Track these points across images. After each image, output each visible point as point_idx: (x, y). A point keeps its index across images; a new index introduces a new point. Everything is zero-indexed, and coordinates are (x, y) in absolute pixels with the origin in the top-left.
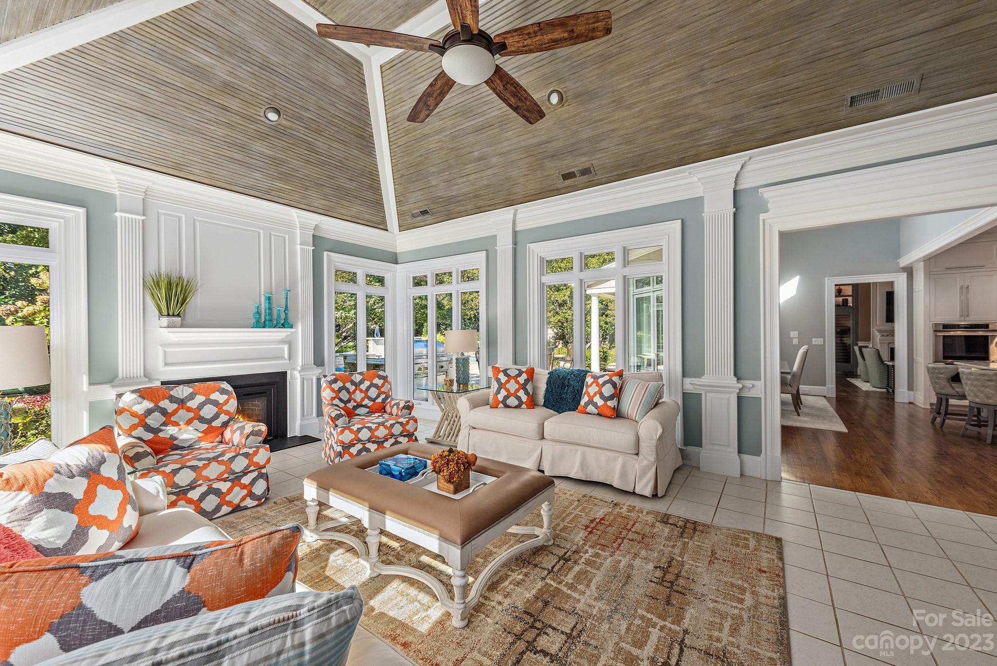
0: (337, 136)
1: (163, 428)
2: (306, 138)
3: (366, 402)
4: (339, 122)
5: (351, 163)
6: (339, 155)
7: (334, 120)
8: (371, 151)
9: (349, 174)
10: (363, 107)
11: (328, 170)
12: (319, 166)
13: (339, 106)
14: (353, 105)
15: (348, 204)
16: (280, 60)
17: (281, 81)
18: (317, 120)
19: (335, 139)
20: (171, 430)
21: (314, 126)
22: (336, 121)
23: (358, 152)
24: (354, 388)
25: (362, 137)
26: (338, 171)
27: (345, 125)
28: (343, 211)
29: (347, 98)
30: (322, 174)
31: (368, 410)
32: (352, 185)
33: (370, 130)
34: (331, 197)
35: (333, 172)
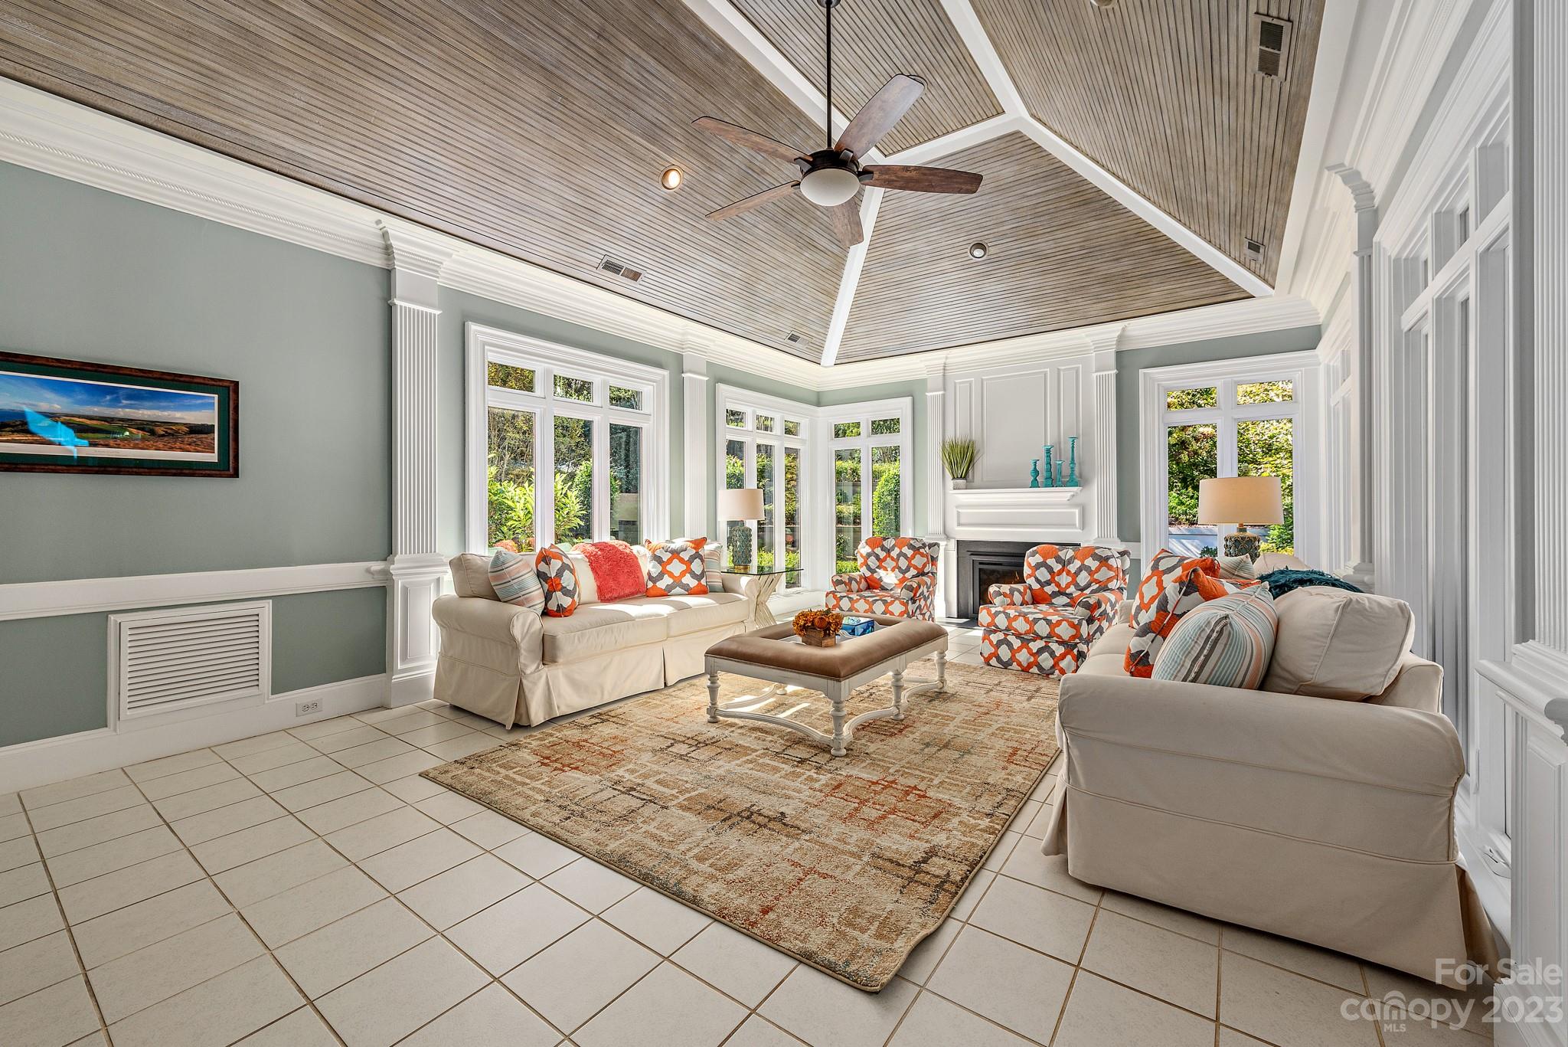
0: (1054, 224)
1: (877, 570)
2: (1023, 249)
3: (1072, 589)
4: (1044, 208)
5: (1099, 240)
6: (1074, 241)
7: (1037, 210)
8: (1115, 208)
9: (1107, 255)
10: (1059, 170)
11: (1076, 266)
12: (1061, 269)
13: (1029, 193)
14: (1044, 179)
15: (1139, 291)
16: (950, 201)
17: (963, 217)
18: (1020, 224)
19: (1054, 228)
20: (881, 573)
21: (1021, 232)
22: (1040, 210)
23: (1095, 222)
24: (1060, 567)
25: (1086, 202)
26: (1089, 259)
27: (1055, 206)
28: (1139, 304)
29: (1033, 178)
30: (1072, 275)
31: (1069, 600)
32: (1125, 265)
33: (1090, 186)
34: (1106, 295)
35: (1084, 264)
